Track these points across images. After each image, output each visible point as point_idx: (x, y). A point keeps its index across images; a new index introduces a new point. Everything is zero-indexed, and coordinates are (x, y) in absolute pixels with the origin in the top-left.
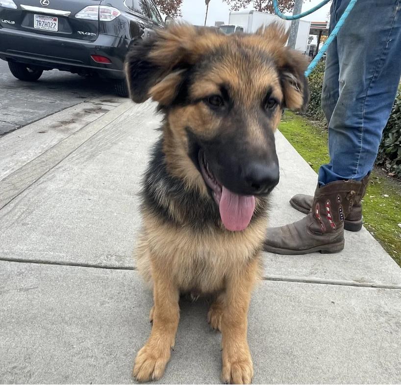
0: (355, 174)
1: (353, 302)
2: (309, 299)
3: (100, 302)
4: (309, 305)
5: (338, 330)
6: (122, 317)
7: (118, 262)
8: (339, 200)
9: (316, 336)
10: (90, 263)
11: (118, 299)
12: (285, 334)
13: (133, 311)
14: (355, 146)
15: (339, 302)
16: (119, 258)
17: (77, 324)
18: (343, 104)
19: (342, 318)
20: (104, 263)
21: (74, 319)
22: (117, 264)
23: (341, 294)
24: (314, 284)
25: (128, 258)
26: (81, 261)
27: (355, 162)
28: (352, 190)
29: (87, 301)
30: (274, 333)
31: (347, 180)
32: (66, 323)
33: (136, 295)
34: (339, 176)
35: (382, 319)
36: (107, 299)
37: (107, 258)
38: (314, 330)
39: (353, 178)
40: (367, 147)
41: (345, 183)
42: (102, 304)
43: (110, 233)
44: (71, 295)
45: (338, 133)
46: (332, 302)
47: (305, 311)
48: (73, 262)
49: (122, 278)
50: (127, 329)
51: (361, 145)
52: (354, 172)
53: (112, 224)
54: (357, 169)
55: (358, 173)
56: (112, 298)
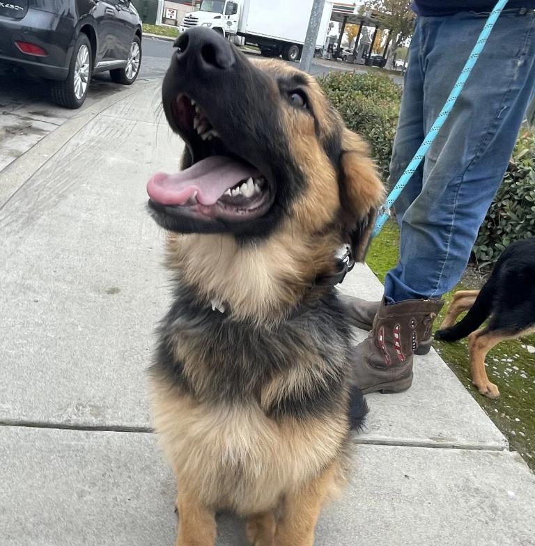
0: (436, 288)
1: (433, 474)
2: (374, 471)
3: (78, 493)
4: (375, 483)
5: (418, 522)
6: (114, 519)
7: (96, 417)
8: (413, 324)
9: (391, 535)
10: (53, 420)
11: (103, 485)
12: (350, 535)
13: (129, 506)
14: (439, 251)
15: (414, 476)
16: (97, 411)
17: (47, 536)
18: (428, 193)
19: (422, 502)
20: (74, 420)
21: (41, 527)
22: (95, 421)
23: (416, 462)
24: (377, 447)
25: (110, 411)
26: (37, 418)
27: (438, 272)
28: (432, 311)
29: (57, 492)
30: (335, 533)
31: (426, 298)
32: (29, 534)
33: (130, 477)
34: (414, 291)
35: (473, 502)
36: (87, 487)
37: (78, 410)
38: (387, 526)
39: (432, 294)
40: (456, 253)
41: (423, 303)
42: (81, 495)
43: (76, 364)
44: (30, 482)
45: (415, 229)
46: (406, 476)
47: (372, 494)
48: (26, 419)
49: (106, 447)
50: (125, 539)
51: (448, 250)
52: (434, 286)
53: (77, 348)
54: (439, 281)
55: (440, 287)
56: (94, 485)
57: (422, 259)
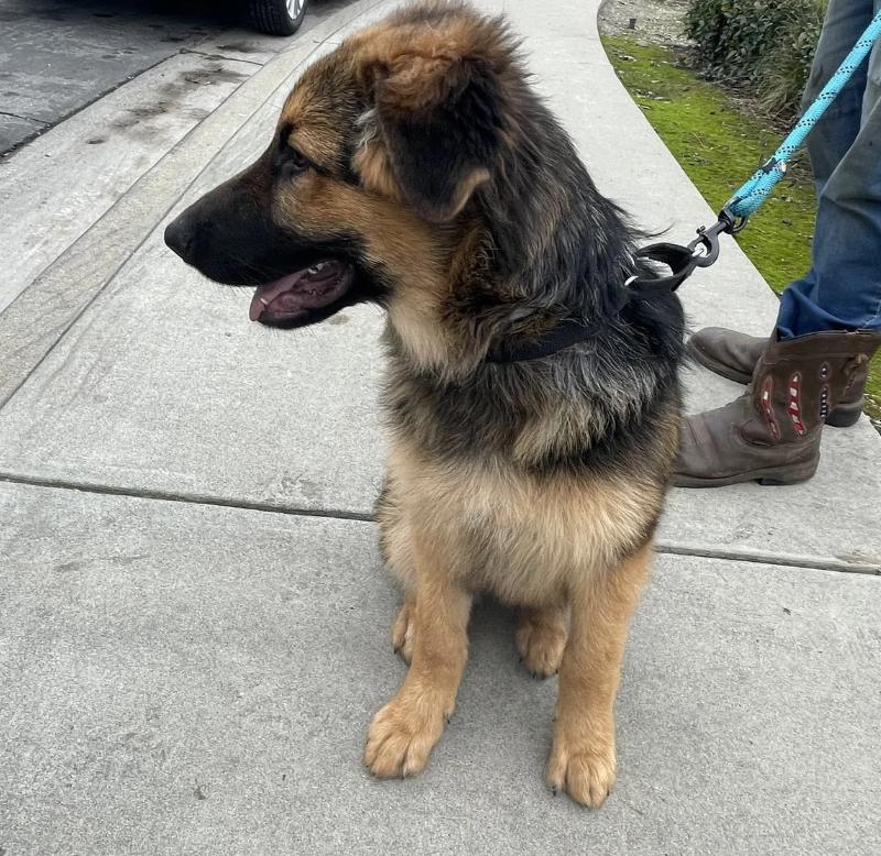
0: (874, 313)
1: (833, 611)
2: (732, 600)
3: (282, 594)
4: (732, 615)
5: (797, 677)
6: (331, 631)
7: (309, 496)
8: (825, 373)
9: (747, 692)
10: (250, 498)
11: (317, 587)
12: (680, 683)
13: (351, 617)
15: (800, 611)
16: (310, 487)
17: (240, 645)
19: (807, 650)
20: (281, 499)
21: (235, 631)
22: (307, 503)
23: (807, 590)
24: (743, 564)
25: (328, 490)
26: (228, 494)
28: (862, 352)
29: (255, 591)
30: (655, 680)
31: (852, 328)
32: (217, 640)
33: (354, 580)
36: (295, 586)
37: (285, 487)
38: (743, 678)
39: (867, 323)
41: (846, 338)
42: (286, 599)
43: (282, 424)
44: (220, 576)
45: (844, 211)
46: (786, 610)
47: (724, 632)
48: (214, 495)
49: (321, 538)
50: (344, 658)
52: (872, 308)
53: (284, 401)
56: (304, 585)
57: (853, 262)
